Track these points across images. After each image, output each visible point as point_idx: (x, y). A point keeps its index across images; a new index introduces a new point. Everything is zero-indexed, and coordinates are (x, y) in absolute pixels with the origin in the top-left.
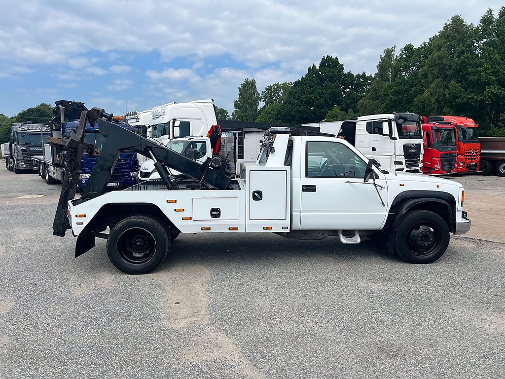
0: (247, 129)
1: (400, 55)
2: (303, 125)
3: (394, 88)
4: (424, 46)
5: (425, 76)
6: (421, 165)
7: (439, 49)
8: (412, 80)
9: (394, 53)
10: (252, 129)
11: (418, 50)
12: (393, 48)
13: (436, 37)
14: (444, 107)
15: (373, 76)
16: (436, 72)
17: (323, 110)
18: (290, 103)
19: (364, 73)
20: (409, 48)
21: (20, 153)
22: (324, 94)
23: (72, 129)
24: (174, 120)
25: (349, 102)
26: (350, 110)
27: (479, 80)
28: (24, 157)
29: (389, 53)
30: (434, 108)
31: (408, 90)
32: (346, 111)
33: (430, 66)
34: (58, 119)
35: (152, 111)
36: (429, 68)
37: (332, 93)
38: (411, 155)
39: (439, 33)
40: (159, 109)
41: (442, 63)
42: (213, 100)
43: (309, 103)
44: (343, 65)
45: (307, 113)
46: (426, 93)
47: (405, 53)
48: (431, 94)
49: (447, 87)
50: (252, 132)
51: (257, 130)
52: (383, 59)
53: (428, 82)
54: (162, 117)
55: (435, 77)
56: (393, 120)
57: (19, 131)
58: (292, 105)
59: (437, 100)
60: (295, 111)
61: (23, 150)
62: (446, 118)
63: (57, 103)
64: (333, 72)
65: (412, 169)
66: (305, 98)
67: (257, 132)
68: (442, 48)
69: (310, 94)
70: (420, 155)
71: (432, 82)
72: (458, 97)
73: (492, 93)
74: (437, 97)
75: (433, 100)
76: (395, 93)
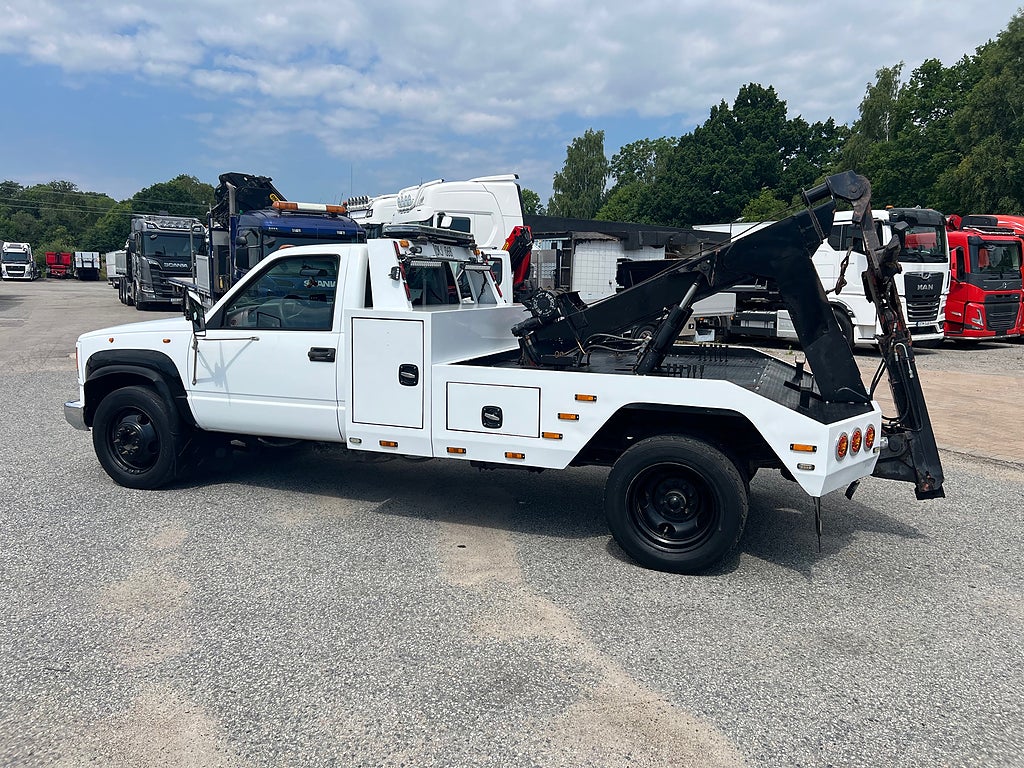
0: (581, 235)
1: (911, 82)
2: (695, 228)
3: (893, 154)
4: (965, 65)
5: (963, 128)
6: (941, 317)
7: (998, 71)
8: (935, 136)
9: (897, 78)
10: (590, 235)
11: (951, 72)
12: (897, 66)
13: (991, 44)
14: (1002, 195)
15: (850, 127)
16: (988, 119)
17: (738, 197)
18: (669, 180)
19: (831, 121)
20: (931, 69)
21: (147, 272)
22: (743, 163)
23: (251, 230)
24: (441, 216)
25: (794, 182)
26: (797, 197)
28: (153, 279)
29: (887, 79)
30: (980, 196)
31: (925, 158)
32: (788, 199)
33: (976, 108)
34: (224, 208)
35: (399, 195)
36: (973, 111)
37: (759, 162)
38: (921, 296)
39: (998, 35)
40: (411, 193)
41: (1001, 100)
42: (517, 177)
43: (709, 182)
44: (784, 103)
45: (705, 202)
46: (965, 164)
47: (923, 79)
48: (976, 168)
49: (1011, 153)
50: (590, 240)
51: (601, 236)
52: (873, 92)
53: (970, 143)
54: (419, 208)
55: (986, 132)
56: (886, 223)
57: (145, 230)
58: (674, 185)
59: (988, 180)
60: (679, 198)
61: (152, 266)
62: (1002, 220)
63: (223, 179)
64: (764, 117)
65: (921, 324)
66: (701, 170)
67: (600, 240)
68: (1005, 70)
69: (712, 162)
70: (941, 297)
71: (978, 141)
74: (987, 174)
75: (978, 180)
76: (895, 164)
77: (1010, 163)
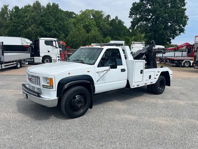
1: (12, 9)
3: (12, 24)
5: (28, 21)
7: (33, 12)
8: (21, 22)
9: (8, 7)
11: (21, 9)
12: (7, 5)
14: (38, 35)
16: (33, 21)
20: (16, 8)
27: (49, 27)
29: (6, 7)
30: (34, 35)
33: (30, 18)
46: (30, 28)
49: (38, 28)
52: (2, 9)
53: (29, 24)
55: (32, 23)
56: (56, 41)
72: (43, 32)
73: (54, 33)
74: (34, 31)
75: (33, 32)
76: (14, 26)
77: (39, 30)
